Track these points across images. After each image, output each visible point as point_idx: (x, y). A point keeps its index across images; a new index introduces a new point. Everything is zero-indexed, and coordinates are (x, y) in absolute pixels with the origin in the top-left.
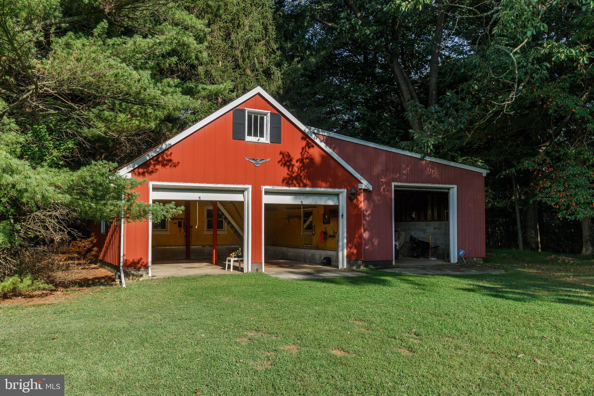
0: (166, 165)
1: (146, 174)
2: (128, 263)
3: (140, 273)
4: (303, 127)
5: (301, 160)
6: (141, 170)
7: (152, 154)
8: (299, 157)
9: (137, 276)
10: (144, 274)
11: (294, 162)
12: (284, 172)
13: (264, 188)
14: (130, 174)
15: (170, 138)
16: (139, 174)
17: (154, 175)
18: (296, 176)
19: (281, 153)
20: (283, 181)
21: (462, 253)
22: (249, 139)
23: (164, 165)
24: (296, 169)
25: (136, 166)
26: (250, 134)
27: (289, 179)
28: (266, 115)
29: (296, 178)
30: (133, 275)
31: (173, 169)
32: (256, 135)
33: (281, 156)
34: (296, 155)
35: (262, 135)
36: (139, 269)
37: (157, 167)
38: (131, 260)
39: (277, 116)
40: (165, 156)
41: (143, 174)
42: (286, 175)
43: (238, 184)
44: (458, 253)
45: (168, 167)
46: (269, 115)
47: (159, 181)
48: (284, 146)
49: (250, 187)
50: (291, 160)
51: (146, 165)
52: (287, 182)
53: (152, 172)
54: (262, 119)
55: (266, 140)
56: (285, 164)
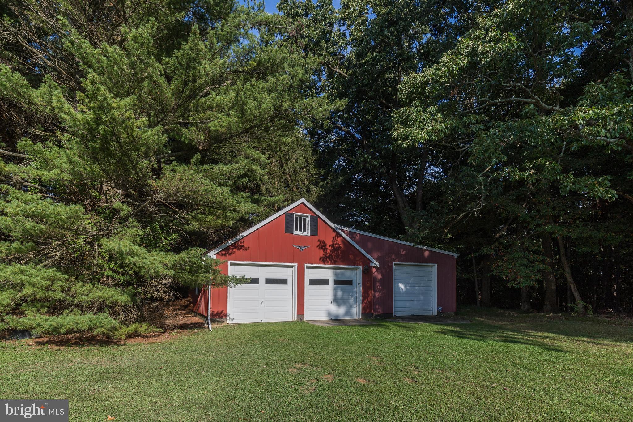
0: (240, 249)
1: (227, 255)
2: (214, 313)
3: (223, 320)
4: (333, 225)
5: (332, 246)
6: (224, 252)
7: (231, 242)
8: (331, 243)
9: (220, 322)
10: (225, 320)
11: (327, 247)
12: (321, 253)
13: (306, 265)
14: (215, 256)
15: (242, 232)
16: (222, 255)
17: (232, 255)
18: (329, 256)
19: (318, 241)
20: (320, 259)
22: (296, 233)
23: (239, 249)
24: (328, 251)
25: (220, 250)
26: (296, 230)
27: (324, 258)
28: (307, 217)
29: (329, 257)
30: (218, 321)
31: (245, 252)
32: (300, 230)
33: (319, 243)
34: (329, 242)
35: (305, 230)
36: (221, 318)
37: (234, 250)
38: (216, 312)
39: (315, 218)
40: (239, 243)
41: (225, 255)
42: (322, 255)
43: (288, 262)
45: (241, 250)
46: (310, 217)
47: (235, 260)
48: (321, 236)
49: (296, 264)
50: (326, 245)
51: (227, 249)
52: (324, 260)
53: (231, 253)
54: (305, 220)
55: (307, 233)
56: (321, 248)
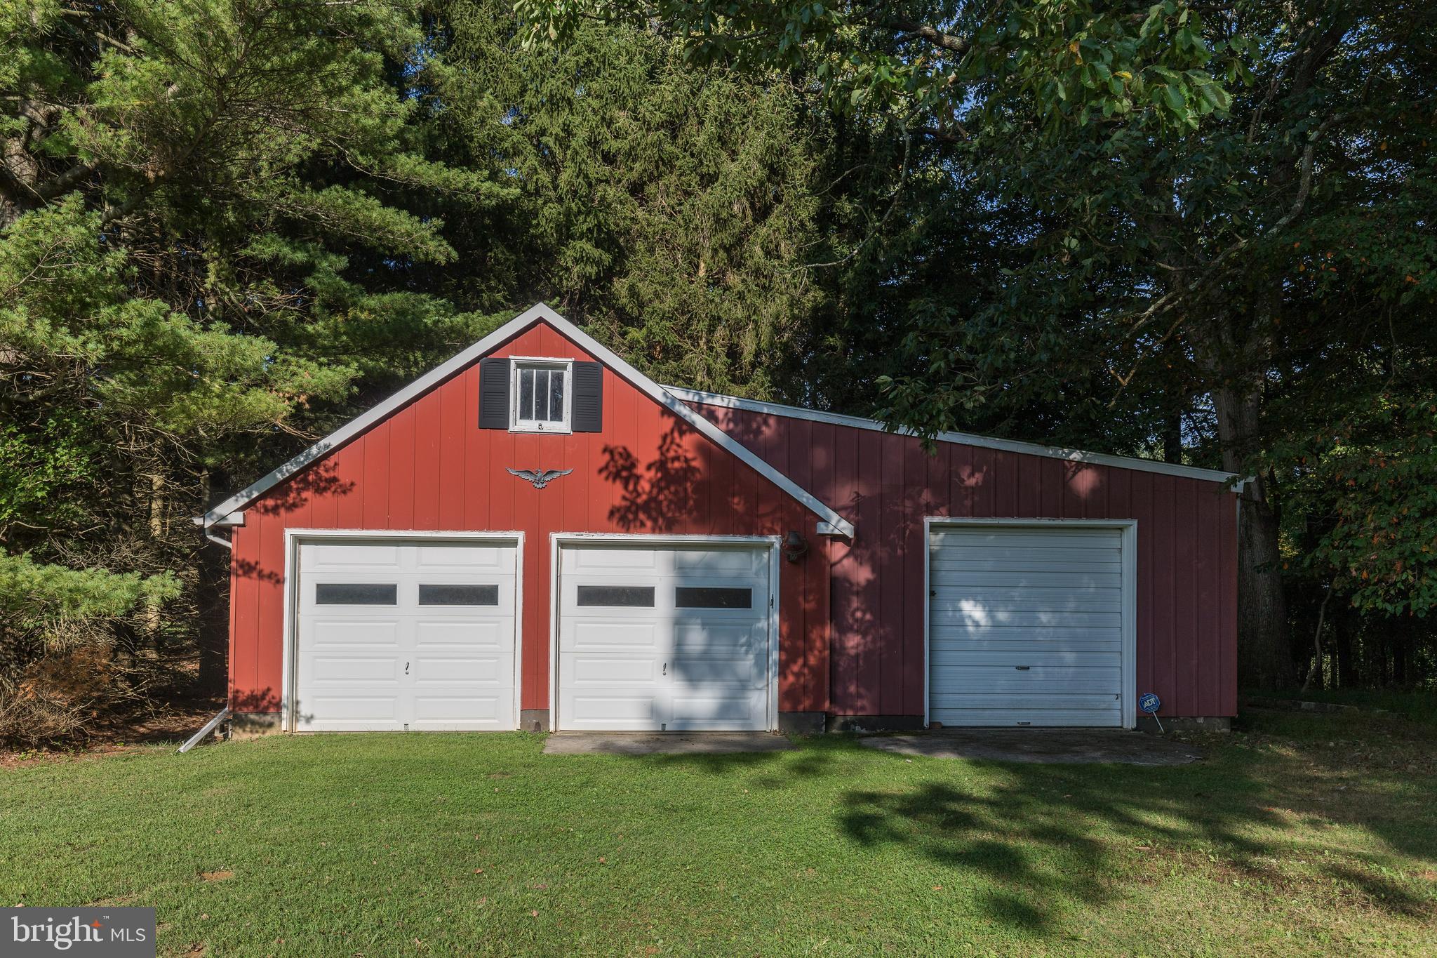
0: (325, 489)
1: (282, 511)
2: (241, 697)
3: (268, 718)
4: (656, 391)
5: (661, 465)
6: (270, 502)
7: (290, 468)
8: (656, 456)
9: (261, 725)
10: (276, 720)
11: (640, 470)
12: (615, 494)
13: (555, 537)
14: (240, 514)
15: (329, 433)
16: (267, 510)
17: (298, 511)
18: (646, 503)
19: (605, 450)
20: (612, 513)
21: (1151, 702)
22: (520, 425)
23: (319, 491)
24: (645, 486)
25: (255, 494)
26: (526, 414)
27: (628, 509)
28: (564, 368)
29: (646, 507)
30: (253, 723)
31: (342, 498)
32: (541, 415)
33: (607, 457)
34: (646, 454)
35: (557, 416)
36: (264, 712)
37: (305, 495)
38: (247, 693)
39: (589, 372)
40: (322, 471)
41: (275, 510)
42: (618, 502)
43: (489, 529)
44: (1140, 704)
45: (328, 494)
46: (570, 367)
47: (306, 527)
48: (614, 432)
49: (520, 536)
50: (633, 465)
51: (280, 489)
52: (625, 517)
53: (294, 505)
54: (559, 379)
55: (564, 426)
56: (616, 476)
